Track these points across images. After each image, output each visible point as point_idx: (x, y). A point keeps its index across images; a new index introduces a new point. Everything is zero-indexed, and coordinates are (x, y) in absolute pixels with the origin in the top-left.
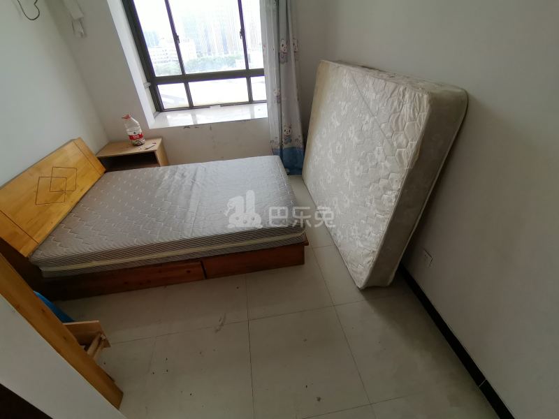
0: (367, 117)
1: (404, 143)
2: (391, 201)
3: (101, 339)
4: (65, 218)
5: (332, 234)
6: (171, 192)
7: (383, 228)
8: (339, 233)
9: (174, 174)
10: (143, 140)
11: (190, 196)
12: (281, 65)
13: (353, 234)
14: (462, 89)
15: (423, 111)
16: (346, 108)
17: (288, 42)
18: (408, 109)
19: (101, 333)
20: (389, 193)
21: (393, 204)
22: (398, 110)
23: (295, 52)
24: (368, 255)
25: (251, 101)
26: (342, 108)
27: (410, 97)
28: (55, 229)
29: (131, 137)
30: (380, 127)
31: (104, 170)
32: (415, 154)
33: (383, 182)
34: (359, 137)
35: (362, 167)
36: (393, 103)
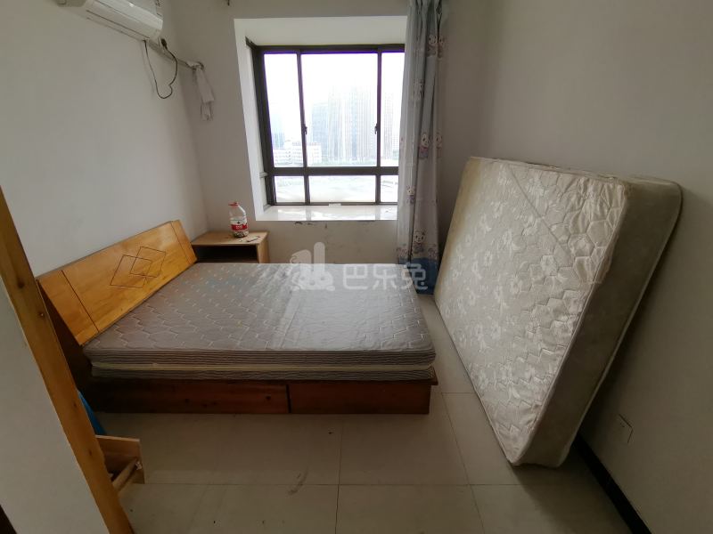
0: (531, 219)
1: (588, 247)
2: (566, 331)
3: (136, 467)
4: (137, 307)
5: (472, 377)
6: (266, 292)
7: (553, 370)
8: (483, 376)
9: (274, 273)
10: (246, 232)
11: (288, 300)
12: (420, 161)
13: (504, 378)
14: (673, 182)
15: (617, 206)
16: (501, 209)
17: (430, 137)
18: (593, 205)
19: (137, 459)
20: (564, 318)
21: (570, 335)
22: (577, 208)
23: (438, 148)
24: (527, 411)
25: (378, 202)
26: (495, 210)
27: (595, 190)
28: (123, 318)
29: (234, 227)
30: (549, 229)
31: (196, 259)
32: (605, 263)
33: (554, 303)
34: (517, 244)
35: (521, 282)
36: (568, 200)
